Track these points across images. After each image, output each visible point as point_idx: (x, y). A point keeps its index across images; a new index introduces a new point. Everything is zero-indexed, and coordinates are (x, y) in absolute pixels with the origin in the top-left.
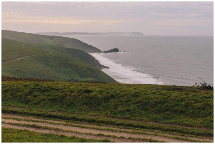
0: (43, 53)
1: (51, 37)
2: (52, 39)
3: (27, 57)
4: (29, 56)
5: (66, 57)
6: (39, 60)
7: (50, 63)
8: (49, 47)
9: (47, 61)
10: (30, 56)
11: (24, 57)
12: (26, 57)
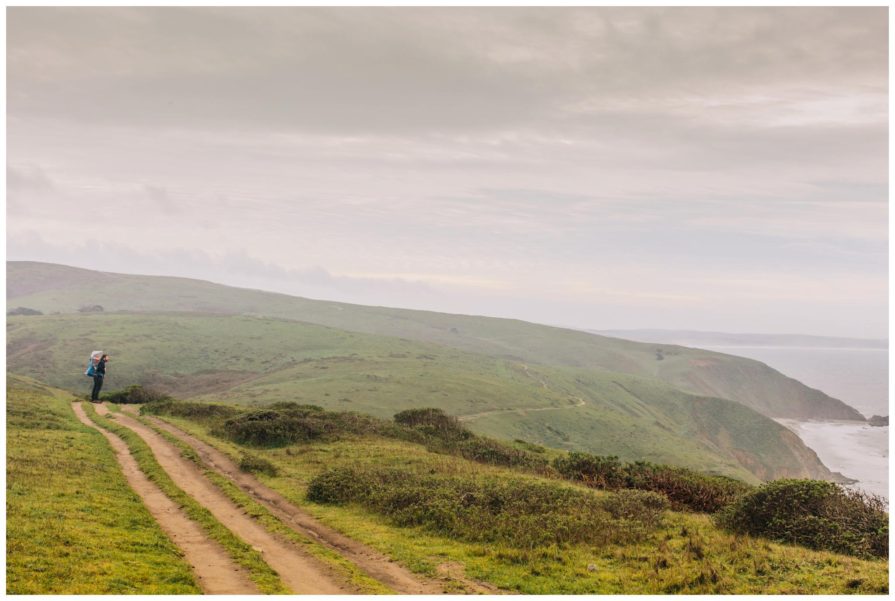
0: (552, 404)
1: (659, 351)
2: (660, 358)
3: (490, 413)
4: (496, 413)
5: (634, 425)
6: (530, 428)
7: (566, 440)
8: (619, 388)
9: (558, 433)
10: (500, 413)
11: (478, 416)
12: (486, 414)
